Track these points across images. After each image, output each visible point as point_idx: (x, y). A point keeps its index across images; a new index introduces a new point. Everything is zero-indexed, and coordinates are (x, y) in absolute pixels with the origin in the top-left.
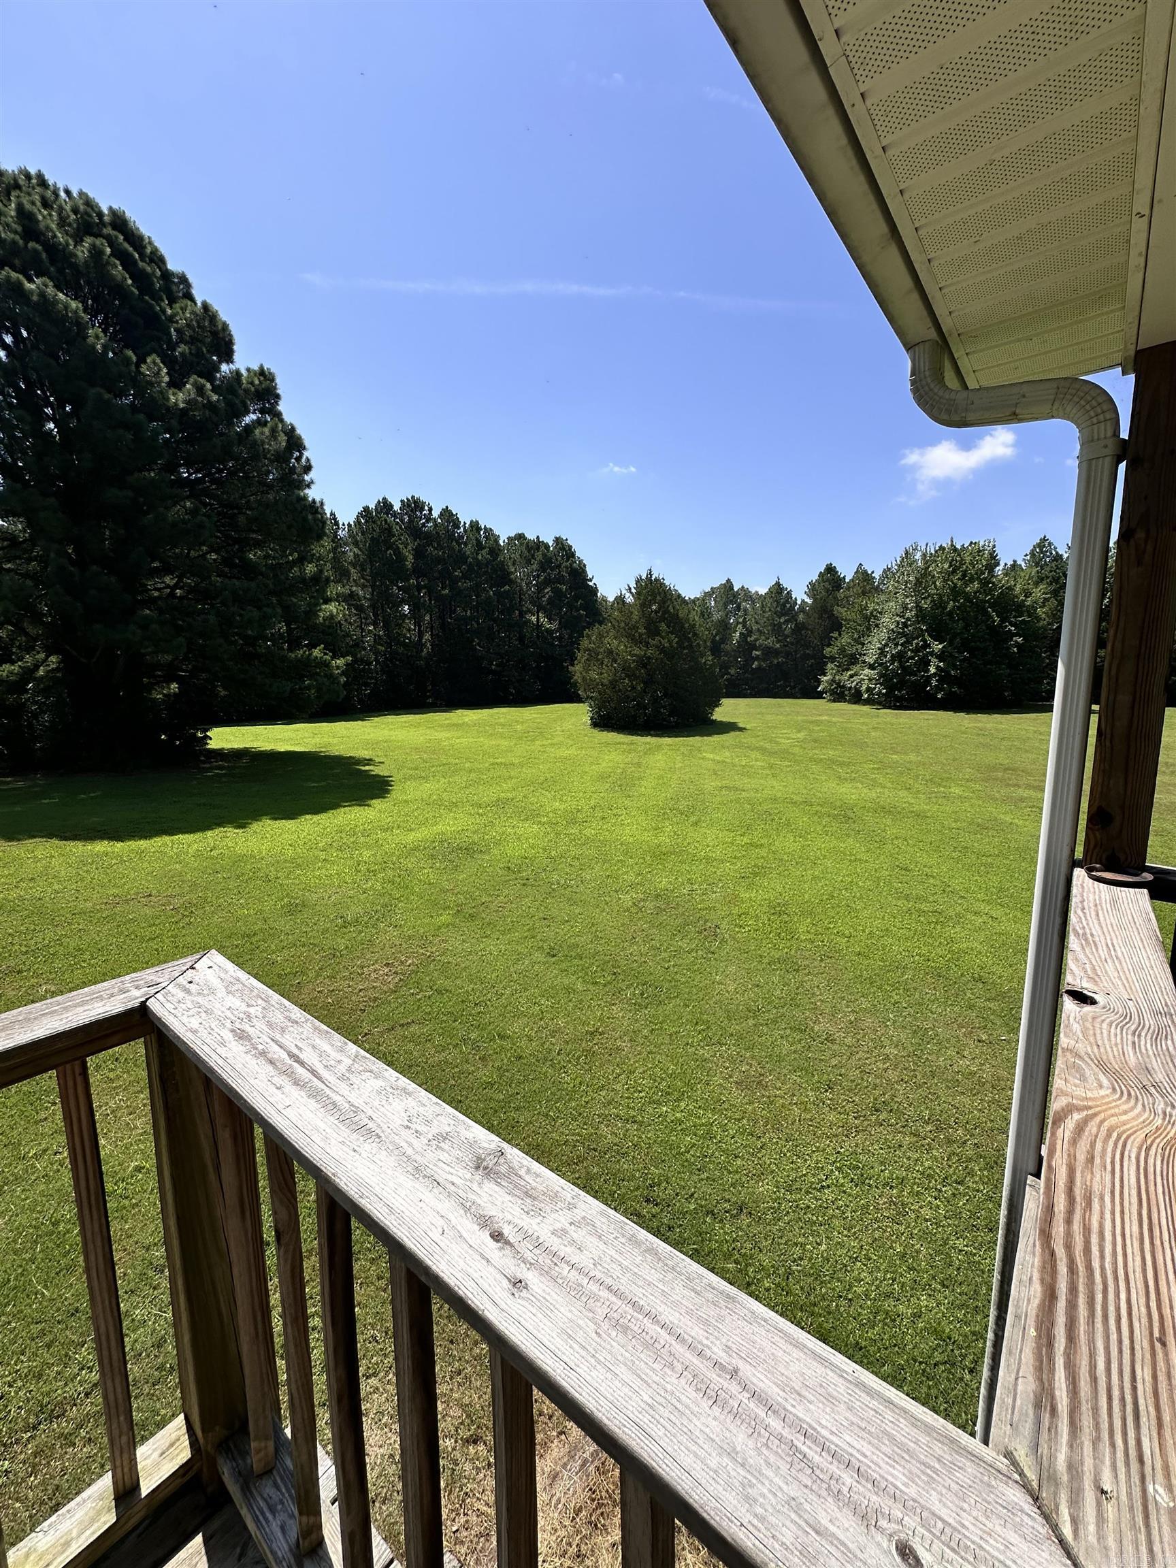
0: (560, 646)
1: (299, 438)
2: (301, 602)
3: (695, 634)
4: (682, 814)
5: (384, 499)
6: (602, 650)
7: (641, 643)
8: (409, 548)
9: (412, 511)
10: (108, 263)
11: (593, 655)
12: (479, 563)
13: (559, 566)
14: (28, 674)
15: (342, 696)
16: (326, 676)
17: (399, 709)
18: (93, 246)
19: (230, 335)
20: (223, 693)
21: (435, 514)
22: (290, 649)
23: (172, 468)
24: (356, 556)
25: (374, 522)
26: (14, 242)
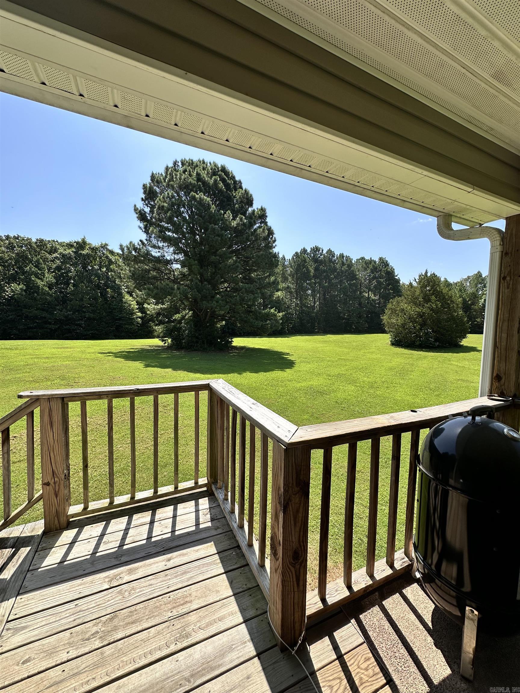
0: (379, 307)
1: (272, 231)
2: (268, 292)
3: (452, 301)
4: (431, 390)
5: (304, 248)
6: (398, 309)
7: (420, 305)
8: (312, 267)
9: (315, 252)
10: (218, 183)
11: (393, 311)
12: (342, 272)
13: (381, 270)
14: (183, 317)
15: (280, 328)
16: (274, 320)
17: (303, 333)
18: (215, 179)
19: (253, 198)
20: (239, 325)
21: (325, 252)
22: (263, 309)
23: (231, 246)
24: (291, 272)
25: (299, 258)
26: (195, 184)
